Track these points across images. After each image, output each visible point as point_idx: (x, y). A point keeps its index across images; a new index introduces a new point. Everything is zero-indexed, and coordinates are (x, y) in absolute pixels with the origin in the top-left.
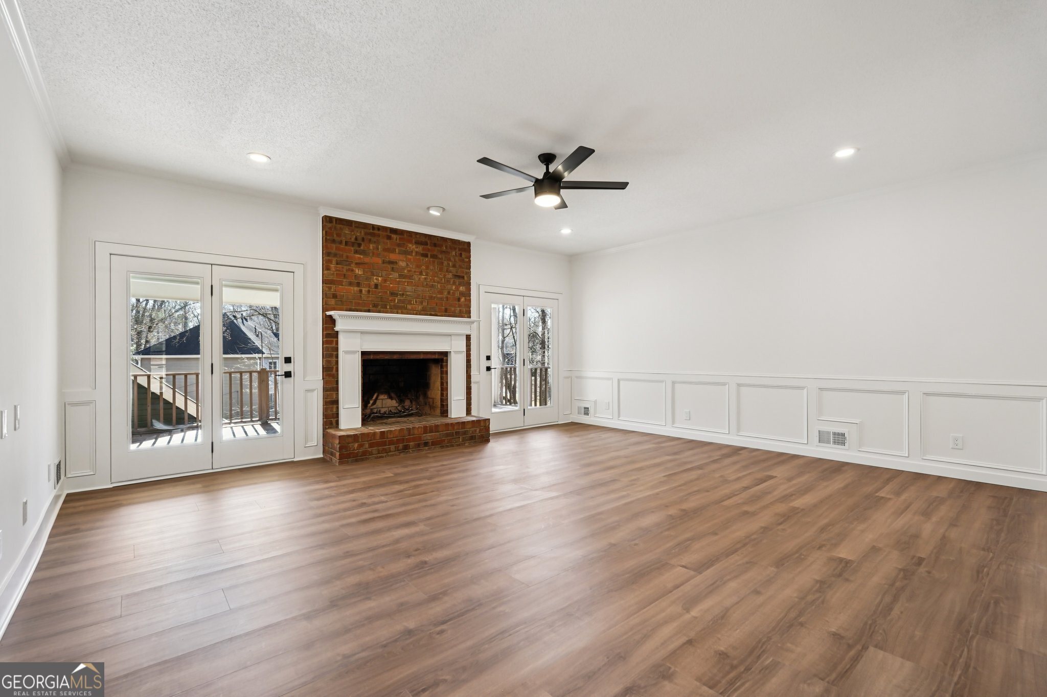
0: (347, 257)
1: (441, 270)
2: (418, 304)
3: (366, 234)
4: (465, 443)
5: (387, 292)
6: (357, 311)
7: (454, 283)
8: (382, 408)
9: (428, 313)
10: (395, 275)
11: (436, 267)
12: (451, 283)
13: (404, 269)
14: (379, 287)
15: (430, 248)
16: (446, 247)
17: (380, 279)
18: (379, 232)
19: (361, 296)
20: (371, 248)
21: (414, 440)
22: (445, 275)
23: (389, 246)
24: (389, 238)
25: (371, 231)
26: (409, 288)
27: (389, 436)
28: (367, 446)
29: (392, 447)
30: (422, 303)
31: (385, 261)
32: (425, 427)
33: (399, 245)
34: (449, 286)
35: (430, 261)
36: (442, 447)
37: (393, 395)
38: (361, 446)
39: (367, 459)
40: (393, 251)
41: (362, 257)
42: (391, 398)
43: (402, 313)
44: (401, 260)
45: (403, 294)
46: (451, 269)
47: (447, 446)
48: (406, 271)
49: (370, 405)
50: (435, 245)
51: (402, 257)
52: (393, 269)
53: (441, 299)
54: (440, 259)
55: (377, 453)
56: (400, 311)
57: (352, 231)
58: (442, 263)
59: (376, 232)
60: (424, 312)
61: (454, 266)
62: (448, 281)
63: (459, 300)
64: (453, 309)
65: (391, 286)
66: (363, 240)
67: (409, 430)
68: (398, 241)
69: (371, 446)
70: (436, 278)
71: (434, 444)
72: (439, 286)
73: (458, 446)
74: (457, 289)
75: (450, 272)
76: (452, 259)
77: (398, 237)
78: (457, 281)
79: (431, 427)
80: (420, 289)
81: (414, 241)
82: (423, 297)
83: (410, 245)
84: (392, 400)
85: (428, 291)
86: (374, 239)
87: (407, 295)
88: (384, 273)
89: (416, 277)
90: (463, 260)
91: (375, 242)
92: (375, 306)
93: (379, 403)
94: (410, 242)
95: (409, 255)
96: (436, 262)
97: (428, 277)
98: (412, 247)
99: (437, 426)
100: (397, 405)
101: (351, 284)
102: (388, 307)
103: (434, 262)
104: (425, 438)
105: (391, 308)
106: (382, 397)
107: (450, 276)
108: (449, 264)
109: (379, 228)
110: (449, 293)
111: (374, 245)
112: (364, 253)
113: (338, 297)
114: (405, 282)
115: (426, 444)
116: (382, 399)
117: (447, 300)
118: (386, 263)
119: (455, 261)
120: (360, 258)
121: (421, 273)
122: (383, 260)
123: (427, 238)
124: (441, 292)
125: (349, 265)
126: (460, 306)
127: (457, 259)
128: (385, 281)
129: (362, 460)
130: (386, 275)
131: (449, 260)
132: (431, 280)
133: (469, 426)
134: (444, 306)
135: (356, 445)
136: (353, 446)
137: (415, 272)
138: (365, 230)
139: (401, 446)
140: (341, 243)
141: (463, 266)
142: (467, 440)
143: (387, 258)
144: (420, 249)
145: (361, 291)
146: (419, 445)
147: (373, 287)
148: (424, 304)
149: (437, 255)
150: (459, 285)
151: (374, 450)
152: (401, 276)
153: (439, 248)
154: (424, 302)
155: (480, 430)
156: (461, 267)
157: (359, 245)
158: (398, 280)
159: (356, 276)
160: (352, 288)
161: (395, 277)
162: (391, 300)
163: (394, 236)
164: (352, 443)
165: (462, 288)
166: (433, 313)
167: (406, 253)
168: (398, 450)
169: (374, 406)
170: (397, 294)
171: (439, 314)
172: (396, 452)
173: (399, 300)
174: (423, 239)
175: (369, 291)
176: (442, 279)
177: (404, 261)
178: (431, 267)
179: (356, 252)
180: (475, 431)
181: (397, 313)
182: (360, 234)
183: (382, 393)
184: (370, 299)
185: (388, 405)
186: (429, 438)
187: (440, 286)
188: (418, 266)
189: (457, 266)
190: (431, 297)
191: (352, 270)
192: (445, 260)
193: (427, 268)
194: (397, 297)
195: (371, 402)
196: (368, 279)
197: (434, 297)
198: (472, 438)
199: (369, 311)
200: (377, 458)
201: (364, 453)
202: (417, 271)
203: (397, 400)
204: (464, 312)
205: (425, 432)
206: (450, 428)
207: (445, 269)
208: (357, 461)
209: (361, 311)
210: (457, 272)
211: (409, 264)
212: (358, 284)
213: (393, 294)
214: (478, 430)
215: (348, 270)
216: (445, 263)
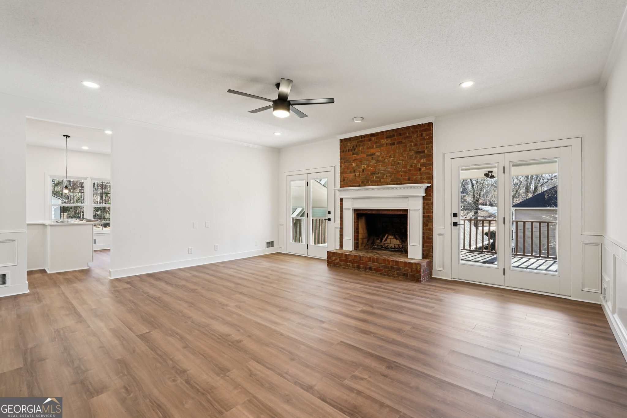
0: (349, 158)
1: (405, 151)
2: (388, 177)
3: (358, 142)
4: (398, 277)
5: (369, 173)
6: (354, 187)
7: (416, 158)
8: (391, 244)
9: (396, 182)
10: (374, 162)
11: (401, 150)
12: (413, 158)
13: (379, 156)
14: (365, 171)
15: (396, 138)
16: (409, 133)
17: (365, 166)
18: (365, 139)
19: (355, 178)
20: (361, 149)
21: (363, 264)
22: (408, 154)
23: (370, 145)
24: (370, 140)
25: (361, 140)
26: (382, 168)
27: (349, 258)
28: (339, 260)
29: (351, 265)
30: (391, 176)
31: (368, 155)
32: (370, 258)
33: (376, 143)
34: (412, 161)
35: (396, 147)
36: (381, 274)
37: (397, 237)
38: (336, 259)
39: (339, 267)
40: (373, 147)
41: (356, 156)
42: (397, 239)
43: (378, 185)
44: (377, 152)
45: (378, 173)
46: (413, 148)
47: (385, 275)
48: (380, 158)
49: (383, 241)
50: (400, 134)
51: (378, 149)
52: (372, 159)
53: (406, 171)
54: (404, 143)
55: (343, 265)
56: (376, 184)
57: (351, 143)
58: (406, 146)
59: (363, 139)
60: (393, 182)
61: (416, 145)
62: (411, 158)
63: (420, 170)
64: (414, 177)
65: (372, 169)
66: (356, 146)
67: (360, 256)
68: (375, 141)
69: (341, 260)
70: (401, 158)
71: (375, 270)
72: (403, 163)
73: (393, 277)
74: (418, 162)
75: (413, 150)
76: (414, 141)
77: (375, 138)
78: (419, 156)
79: (373, 259)
80: (389, 167)
81: (385, 137)
82: (392, 173)
83: (383, 140)
84: (397, 240)
85: (395, 168)
86: (362, 144)
87: (381, 173)
88: (367, 162)
89: (387, 160)
90: (424, 138)
91: (362, 145)
92: (363, 182)
93: (388, 240)
94: (383, 138)
95: (382, 147)
96: (401, 146)
97: (395, 158)
98: (384, 141)
99: (377, 259)
100: (400, 243)
101: (351, 172)
102: (370, 182)
103: (399, 147)
104: (370, 265)
105: (371, 183)
106: (390, 237)
107: (413, 153)
108: (411, 145)
109: (364, 136)
110: (411, 166)
111: (362, 147)
112: (357, 153)
113: (345, 180)
114: (380, 165)
115: (370, 269)
116: (391, 239)
117: (410, 172)
118: (368, 156)
119: (417, 141)
120: (355, 157)
121: (390, 157)
122: (367, 154)
123: (394, 131)
124: (405, 167)
125: (350, 162)
126: (421, 174)
127: (418, 139)
128: (368, 167)
129: (337, 267)
130: (368, 163)
131: (412, 141)
132: (397, 160)
133: (403, 265)
134: (407, 176)
135: (334, 258)
136: (333, 258)
137: (386, 157)
138: (358, 140)
139: (356, 265)
140: (346, 151)
141: (424, 143)
142: (400, 275)
143: (369, 152)
144: (389, 141)
145: (355, 175)
146: (366, 268)
147: (362, 172)
148: (392, 177)
149: (402, 141)
150: (420, 158)
151: (342, 263)
152: (377, 162)
153: (403, 136)
154: (392, 176)
155: (412, 270)
156: (421, 144)
157: (355, 149)
158: (375, 164)
159: (353, 167)
160: (351, 174)
161: (374, 163)
162: (372, 178)
163: (373, 138)
164: (332, 256)
165: (422, 160)
166: (399, 182)
167: (380, 146)
168: (354, 267)
169: (386, 242)
170: (375, 173)
171: (403, 182)
172: (353, 268)
173: (376, 177)
174: (392, 134)
175: (359, 175)
176: (405, 158)
177: (379, 152)
178: (397, 151)
179: (353, 154)
180: (408, 270)
181: (375, 186)
182: (354, 143)
183: (390, 235)
184: (360, 179)
185: (394, 243)
186: (372, 265)
187: (405, 163)
188: (388, 153)
189: (418, 144)
190: (398, 172)
191: (352, 165)
192: (408, 143)
193: (395, 152)
194: (375, 175)
195: (384, 239)
196: (359, 167)
197: (400, 171)
198: (404, 275)
199: (359, 186)
200: (343, 268)
201: (338, 263)
202: (387, 156)
203: (400, 241)
204: (425, 179)
205: (370, 261)
206: (387, 262)
207: (408, 149)
208: (334, 266)
209: (356, 186)
210: (418, 149)
211: (382, 153)
212: (354, 172)
213: (373, 174)
214: (410, 271)
215: (350, 165)
216: (408, 145)
